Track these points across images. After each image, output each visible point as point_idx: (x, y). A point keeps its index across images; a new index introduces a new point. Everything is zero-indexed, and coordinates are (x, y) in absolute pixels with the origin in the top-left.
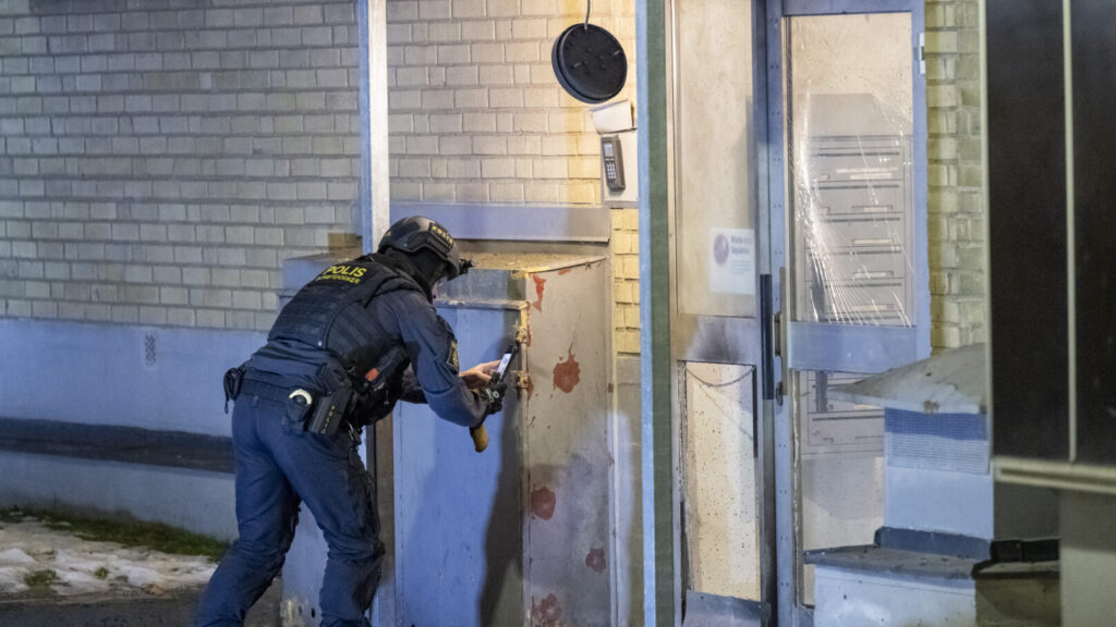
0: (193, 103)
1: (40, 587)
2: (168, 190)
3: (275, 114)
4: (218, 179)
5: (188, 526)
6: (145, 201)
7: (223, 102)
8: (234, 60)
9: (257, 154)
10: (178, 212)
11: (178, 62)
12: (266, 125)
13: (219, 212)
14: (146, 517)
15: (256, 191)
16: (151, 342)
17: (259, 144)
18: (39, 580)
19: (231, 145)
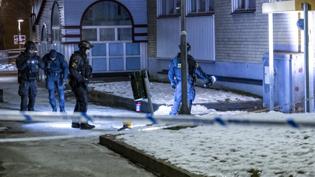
0: (253, 30)
1: (227, 101)
2: (250, 43)
3: (264, 32)
4: (257, 41)
5: (252, 93)
6: (247, 45)
7: (257, 30)
8: (258, 24)
9: (261, 38)
10: (251, 46)
11: (251, 24)
12: (263, 34)
13: (257, 47)
14: (246, 91)
15: (261, 43)
16: (248, 65)
17: (262, 36)
18: (227, 100)
19: (258, 36)
